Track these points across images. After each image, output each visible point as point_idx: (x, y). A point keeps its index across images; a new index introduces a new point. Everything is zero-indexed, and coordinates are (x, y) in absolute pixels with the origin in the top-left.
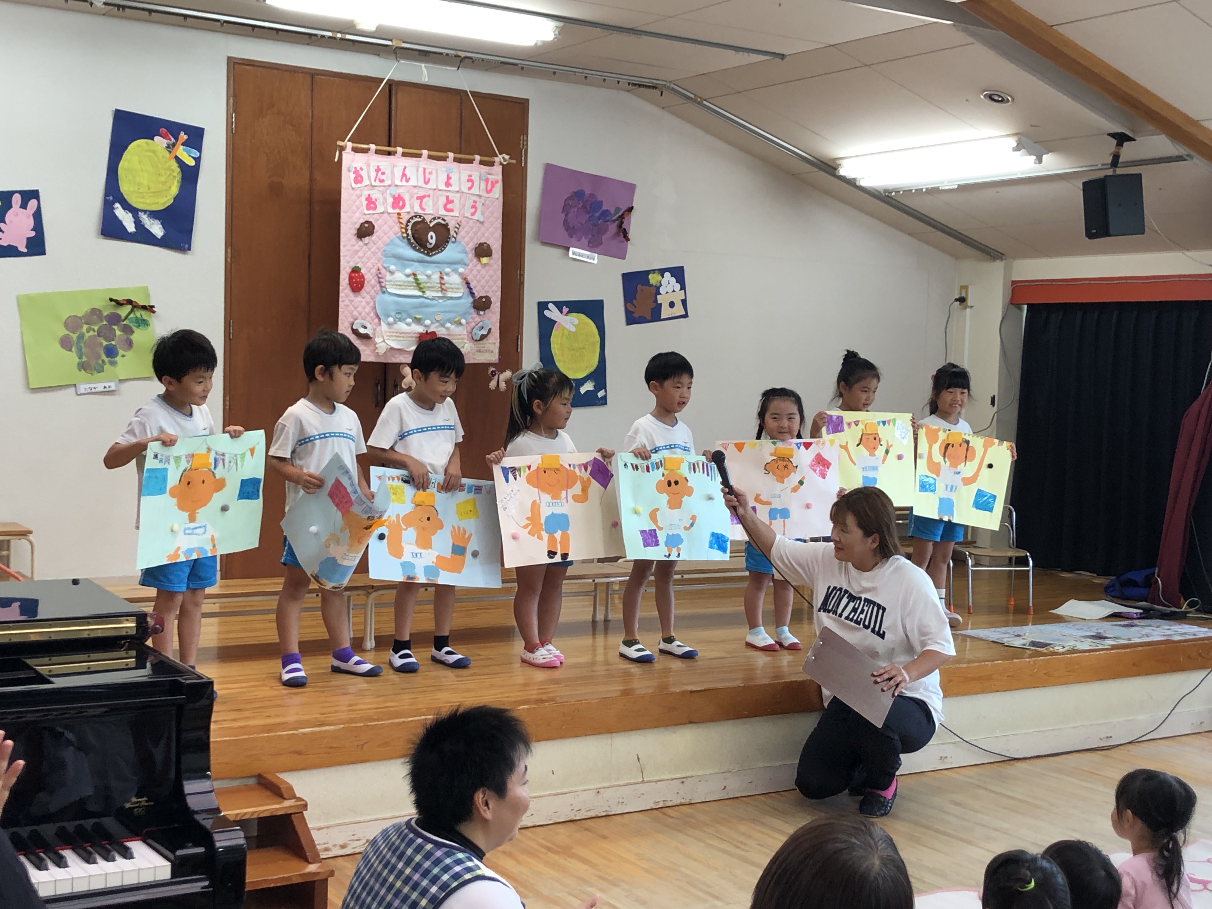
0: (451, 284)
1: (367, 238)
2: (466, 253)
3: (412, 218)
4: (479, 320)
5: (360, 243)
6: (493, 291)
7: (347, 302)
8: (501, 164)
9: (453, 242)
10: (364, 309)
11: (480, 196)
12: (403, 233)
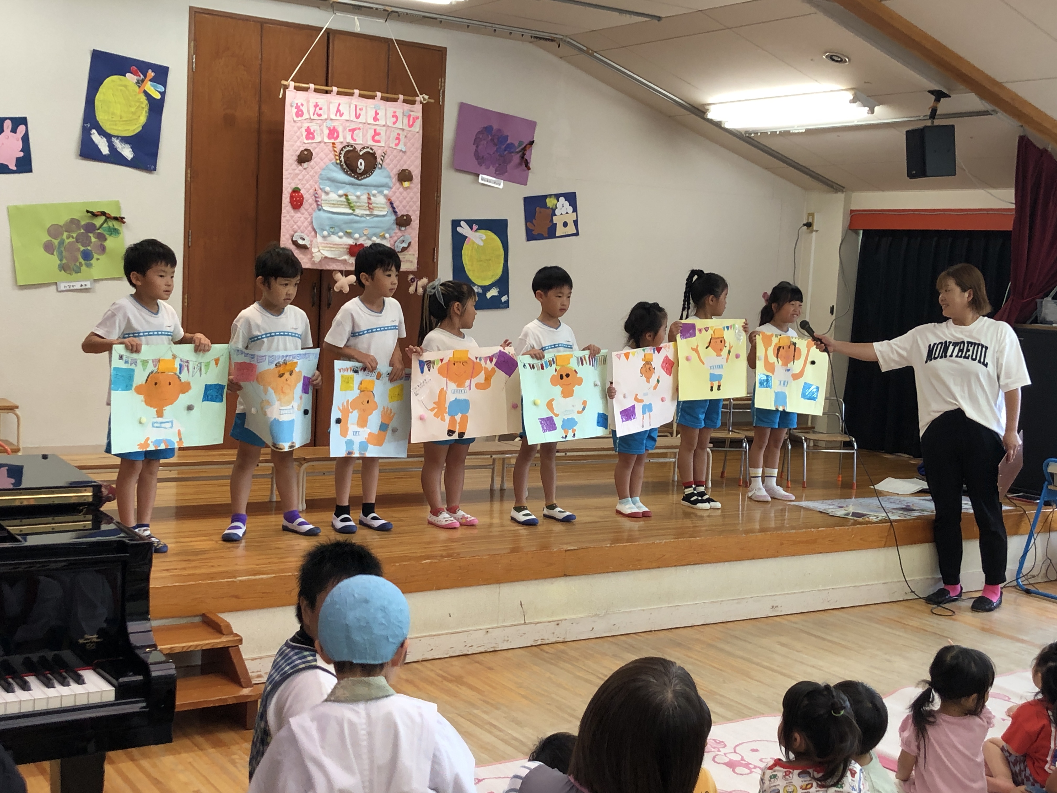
0: (377, 204)
1: (306, 163)
2: (390, 177)
3: (344, 147)
4: (401, 235)
5: (300, 167)
6: (413, 211)
7: (288, 217)
8: (421, 102)
9: (379, 168)
10: (303, 223)
11: (403, 130)
12: (337, 160)
